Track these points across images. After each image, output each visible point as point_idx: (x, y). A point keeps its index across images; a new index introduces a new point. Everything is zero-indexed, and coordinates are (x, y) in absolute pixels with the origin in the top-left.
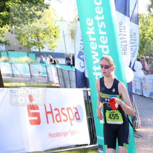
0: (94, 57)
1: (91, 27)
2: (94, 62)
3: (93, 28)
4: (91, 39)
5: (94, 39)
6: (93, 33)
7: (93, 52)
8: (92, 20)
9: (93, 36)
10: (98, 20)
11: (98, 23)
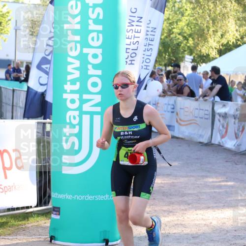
0: (70, 68)
1: (74, 17)
2: (69, 77)
3: (78, 19)
4: (71, 37)
5: (78, 38)
6: (78, 27)
7: (69, 60)
8: (79, 3)
9: (75, 32)
10: (91, 5)
11: (91, 10)
